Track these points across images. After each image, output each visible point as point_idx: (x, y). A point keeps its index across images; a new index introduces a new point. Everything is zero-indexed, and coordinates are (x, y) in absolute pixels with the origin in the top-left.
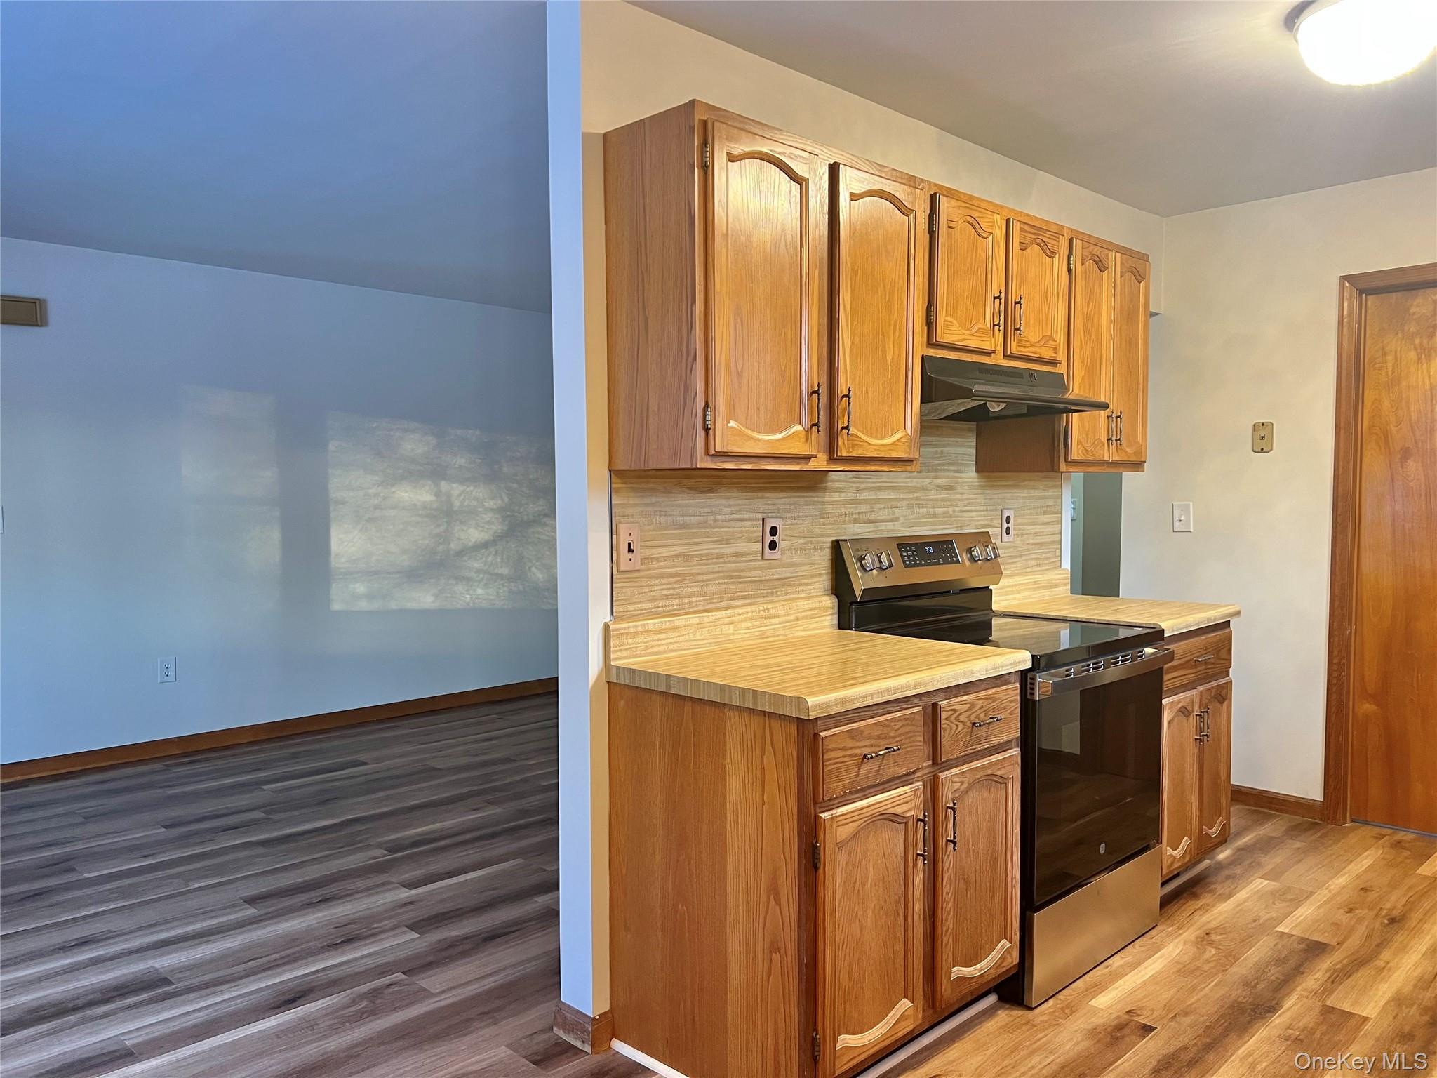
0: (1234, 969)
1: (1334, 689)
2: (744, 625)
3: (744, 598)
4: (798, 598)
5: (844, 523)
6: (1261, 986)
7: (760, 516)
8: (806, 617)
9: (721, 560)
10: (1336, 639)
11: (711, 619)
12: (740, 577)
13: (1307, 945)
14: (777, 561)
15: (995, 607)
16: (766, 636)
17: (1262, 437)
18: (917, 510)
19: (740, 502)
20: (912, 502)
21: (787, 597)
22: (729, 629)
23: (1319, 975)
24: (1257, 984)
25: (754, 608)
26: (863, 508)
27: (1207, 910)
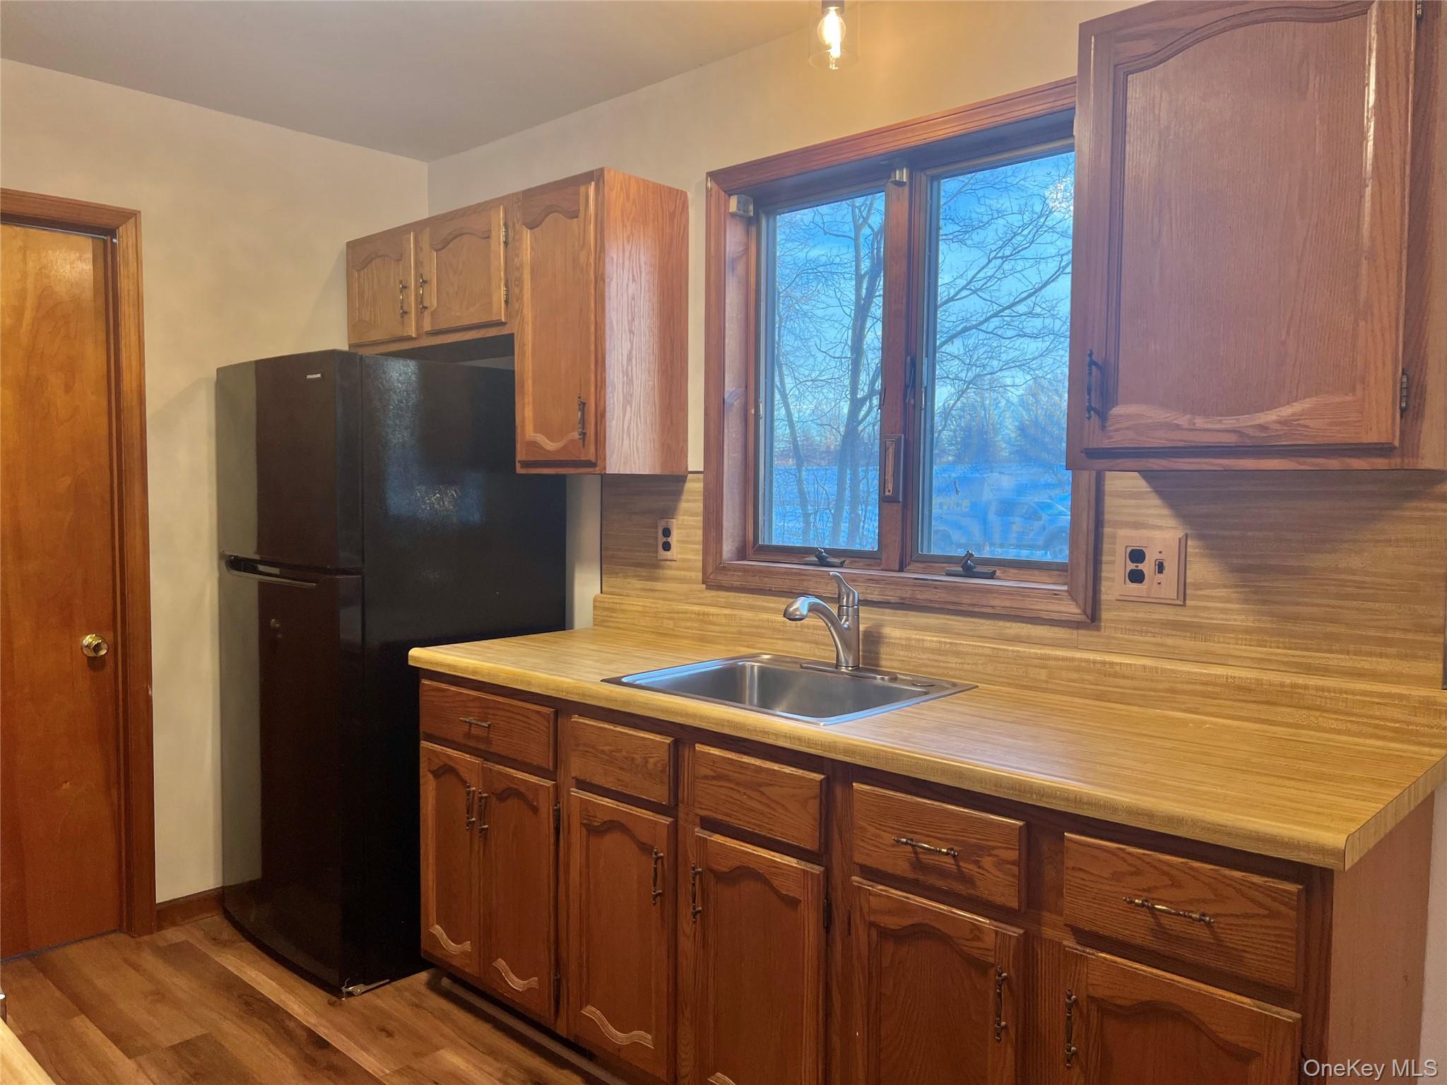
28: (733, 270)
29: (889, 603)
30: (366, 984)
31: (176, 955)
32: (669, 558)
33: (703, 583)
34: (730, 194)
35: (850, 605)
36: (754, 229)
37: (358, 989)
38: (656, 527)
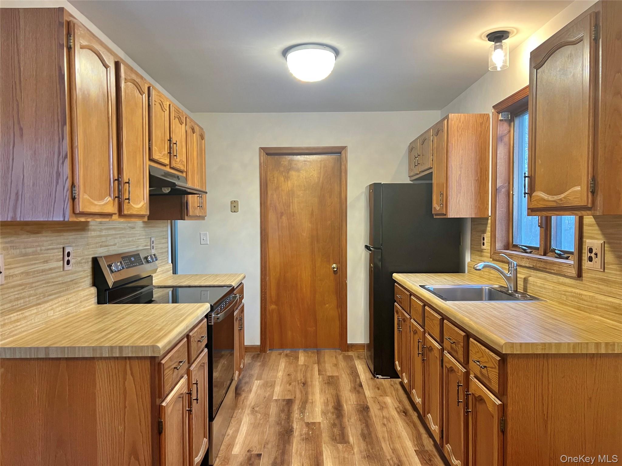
0: (271, 419)
1: (263, 301)
2: (58, 309)
3: (55, 294)
4: (79, 290)
5: (96, 247)
6: (283, 423)
7: (62, 246)
8: (85, 300)
9: (44, 273)
10: (263, 283)
11: (42, 309)
12: (53, 282)
13: (286, 401)
14: (70, 271)
15: (154, 284)
16: (68, 314)
17: (234, 206)
18: (123, 239)
19: (52, 239)
20: (121, 235)
21: (75, 290)
22: (51, 313)
23: (296, 412)
24: (281, 422)
25: (62, 299)
26: (104, 239)
27: (247, 399)
28: (501, 140)
29: (530, 267)
30: (382, 376)
31: (348, 359)
32: (483, 248)
33: (491, 258)
34: (499, 113)
35: (512, 267)
36: (512, 124)
37: (380, 376)
38: (481, 237)
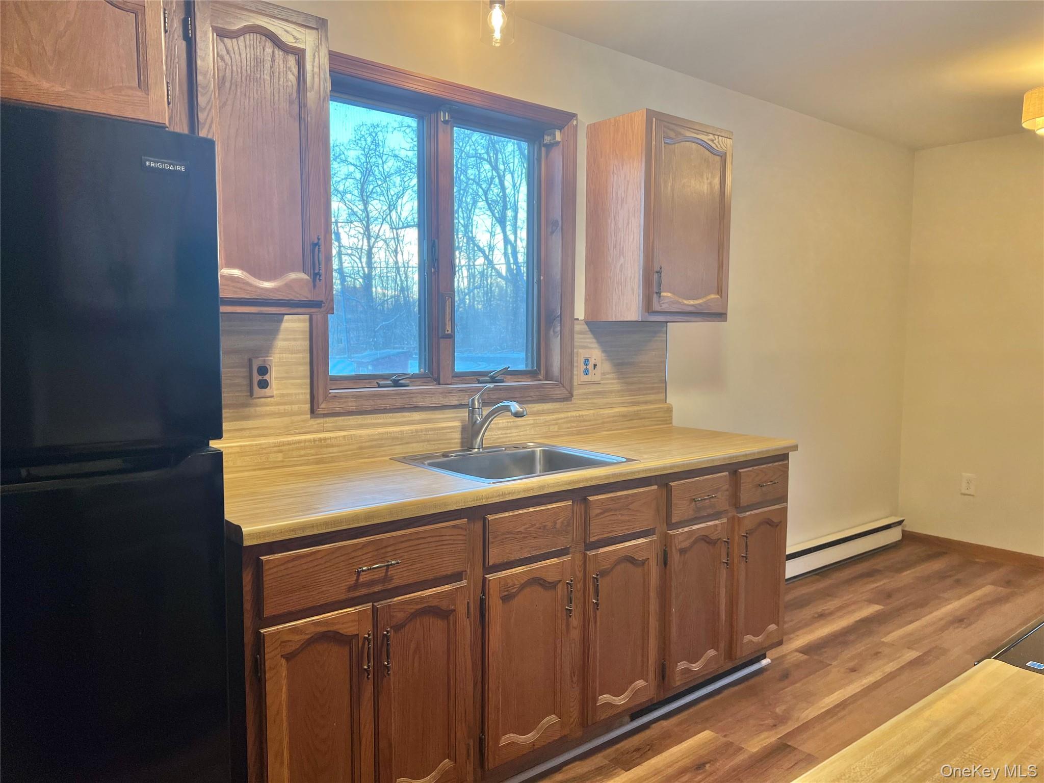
32: (268, 395)
33: (310, 414)
38: (249, 367)
